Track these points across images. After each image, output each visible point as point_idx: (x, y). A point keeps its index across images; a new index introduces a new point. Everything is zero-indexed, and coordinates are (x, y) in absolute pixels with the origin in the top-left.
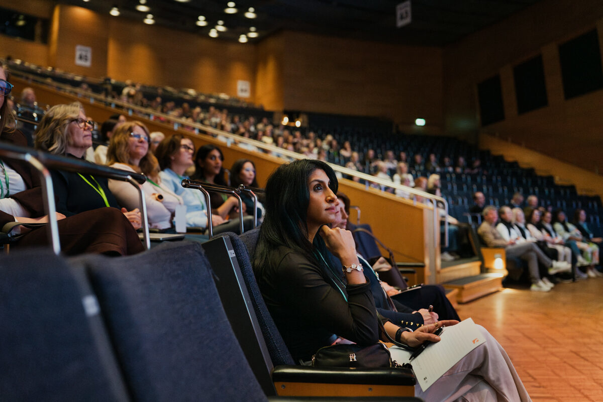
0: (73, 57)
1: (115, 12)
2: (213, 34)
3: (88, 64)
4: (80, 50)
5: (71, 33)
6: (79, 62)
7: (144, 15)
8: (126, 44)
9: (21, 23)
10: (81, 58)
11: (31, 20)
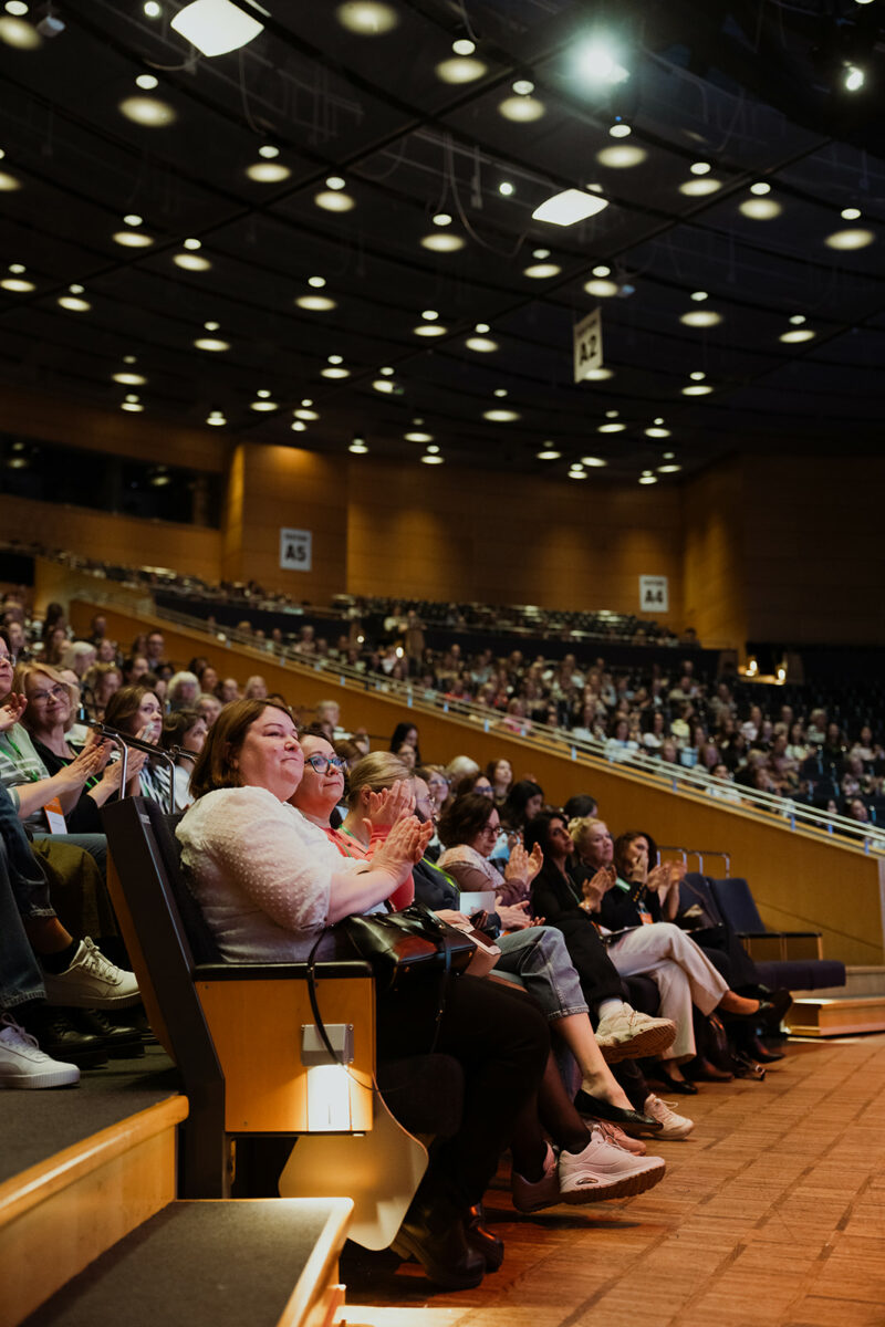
0: (277, 553)
1: (358, 448)
2: (577, 473)
3: (305, 566)
4: (288, 538)
5: (271, 502)
6: (286, 563)
7: (422, 448)
8: (383, 515)
9: (161, 481)
10: (290, 554)
11: (179, 476)
